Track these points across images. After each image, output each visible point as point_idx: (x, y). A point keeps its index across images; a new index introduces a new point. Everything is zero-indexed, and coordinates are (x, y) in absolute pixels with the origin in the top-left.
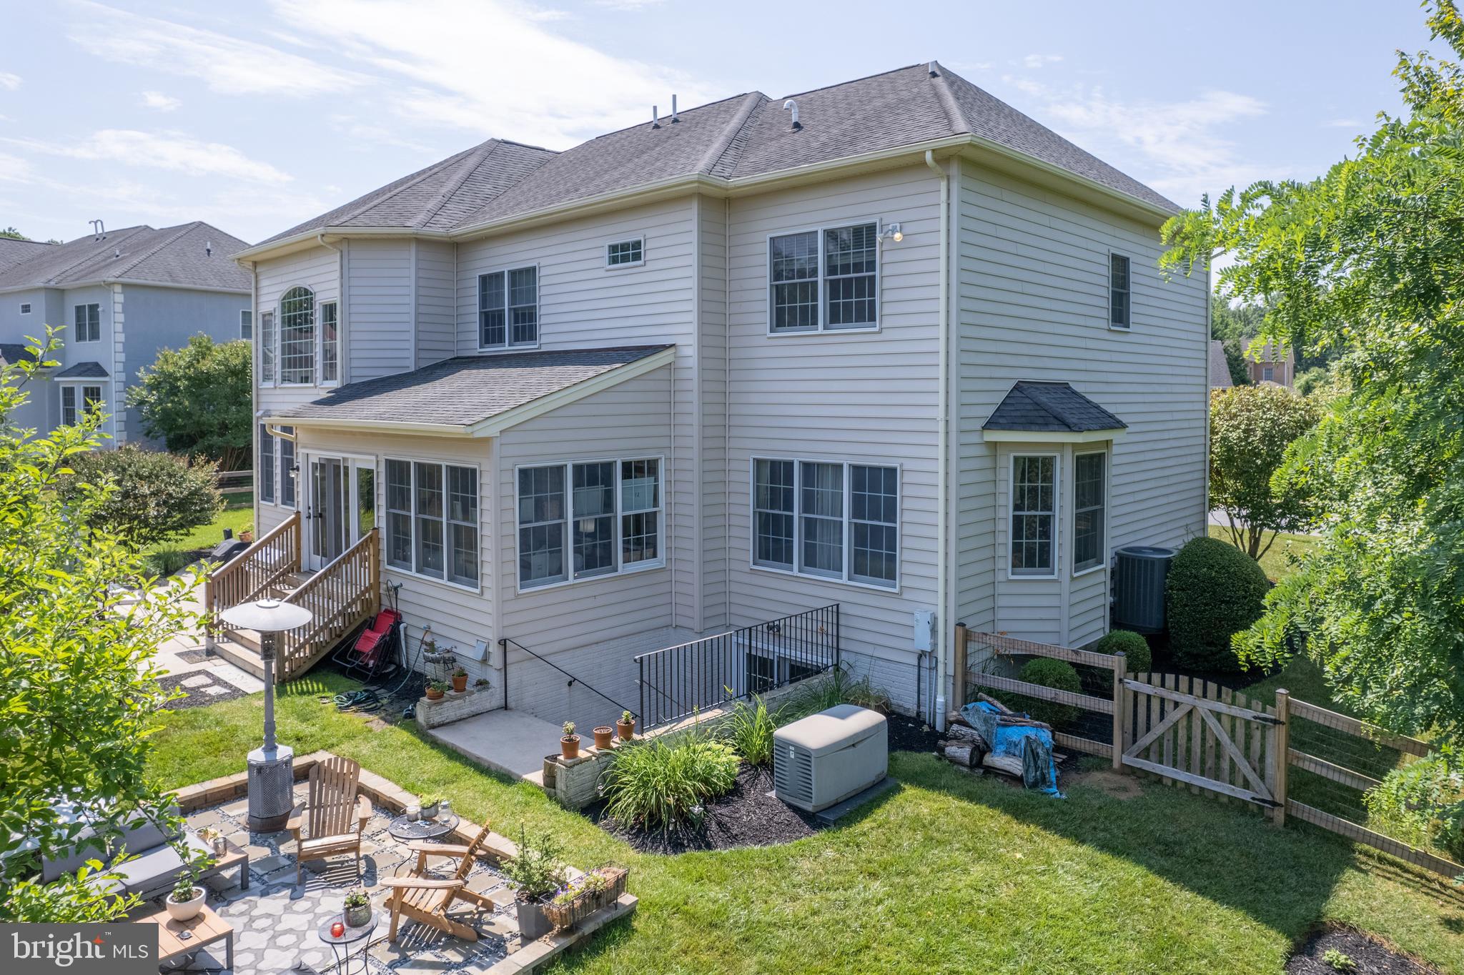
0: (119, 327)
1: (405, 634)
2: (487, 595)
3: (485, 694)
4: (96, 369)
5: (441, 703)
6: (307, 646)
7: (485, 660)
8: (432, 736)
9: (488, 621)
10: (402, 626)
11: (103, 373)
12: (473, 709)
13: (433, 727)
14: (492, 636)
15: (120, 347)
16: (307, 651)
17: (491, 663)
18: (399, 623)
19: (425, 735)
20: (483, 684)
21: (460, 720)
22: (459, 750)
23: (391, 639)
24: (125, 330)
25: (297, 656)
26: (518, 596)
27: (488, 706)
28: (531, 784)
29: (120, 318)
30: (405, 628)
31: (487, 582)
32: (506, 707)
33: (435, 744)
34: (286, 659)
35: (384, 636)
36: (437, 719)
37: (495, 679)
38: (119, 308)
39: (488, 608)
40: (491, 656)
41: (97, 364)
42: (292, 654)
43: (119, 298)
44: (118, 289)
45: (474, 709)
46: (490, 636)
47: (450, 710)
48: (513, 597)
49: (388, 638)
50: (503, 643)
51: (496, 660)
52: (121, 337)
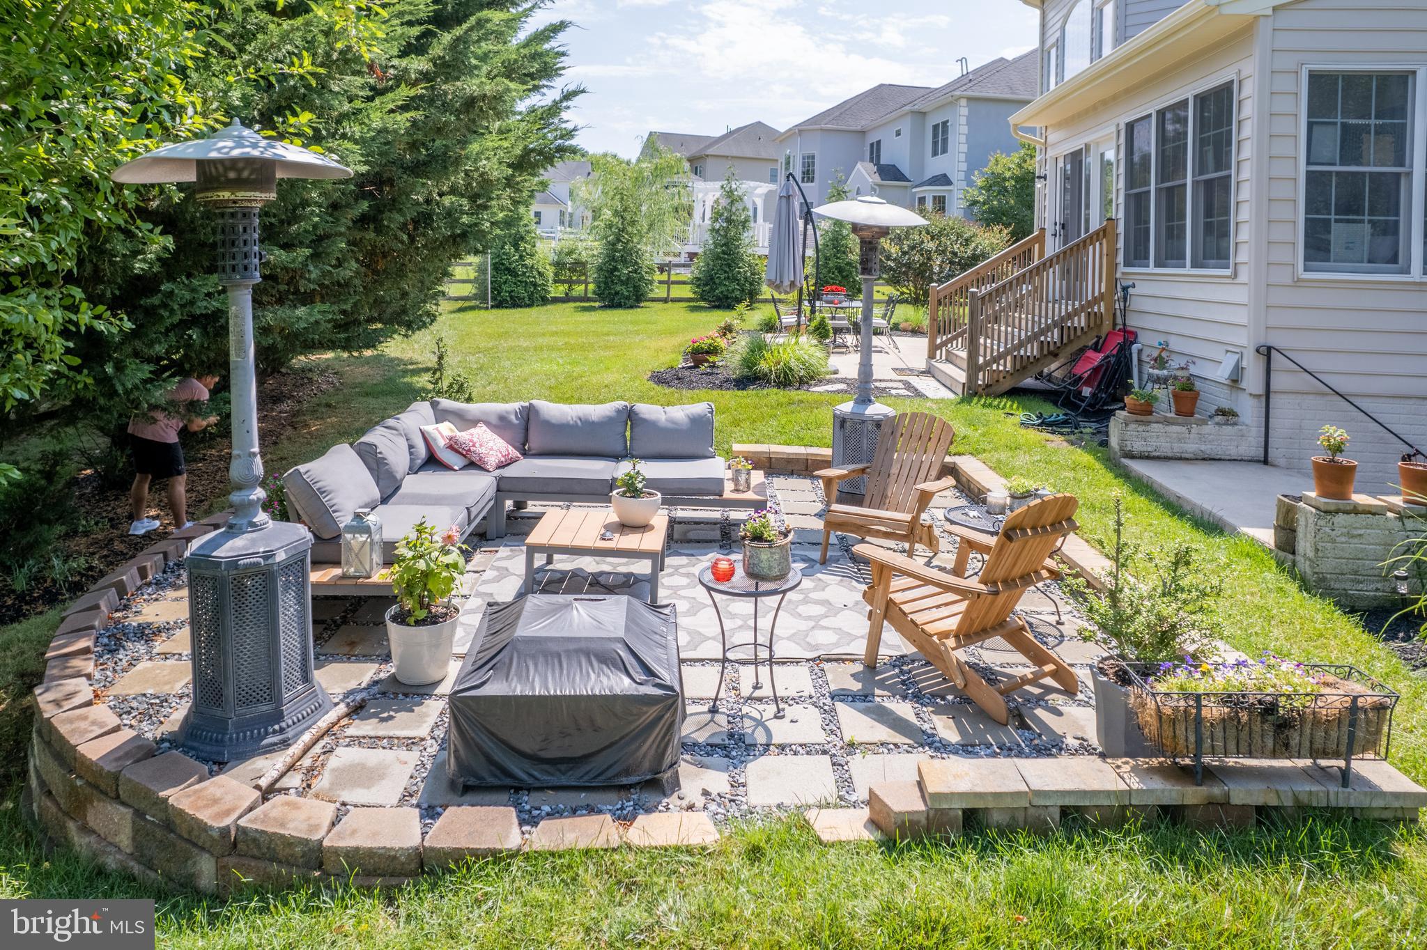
0: (963, 139)
1: (1140, 360)
2: (1244, 276)
3: (1228, 429)
4: (944, 180)
5: (1148, 423)
6: (1009, 358)
7: (1235, 381)
8: (1125, 467)
9: (1242, 317)
10: (1135, 348)
11: (949, 182)
12: (1203, 447)
13: (1130, 455)
14: (1245, 340)
15: (962, 157)
16: (1009, 365)
17: (1243, 385)
18: (1132, 343)
19: (1117, 464)
20: (1227, 415)
21: (1180, 459)
22: (1155, 486)
23: (1118, 362)
24: (967, 142)
25: (995, 367)
26: (1297, 283)
27: (1233, 452)
28: (1253, 541)
29: (964, 129)
30: (1140, 351)
31: (1243, 255)
32: (1266, 461)
33: (1125, 476)
34: (981, 368)
35: (1107, 357)
36: (1138, 446)
37: (1249, 411)
38: (963, 120)
39: (1240, 294)
40: (1246, 373)
41: (945, 175)
42: (987, 364)
43: (964, 111)
44: (963, 102)
45: (1207, 448)
46: (1244, 342)
47: (1160, 436)
48: (1288, 281)
49: (1112, 360)
50: (1266, 352)
51: (1253, 381)
52: (964, 148)
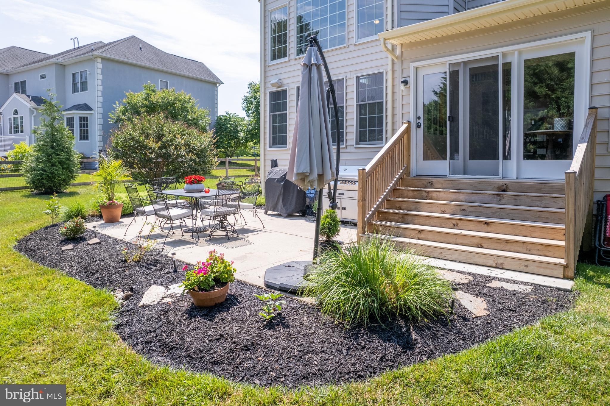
0: (100, 82)
4: (86, 107)
11: (90, 109)
15: (100, 94)
29: (100, 77)
38: (100, 71)
41: (86, 104)
43: (100, 66)
44: (99, 60)
52: (101, 88)
